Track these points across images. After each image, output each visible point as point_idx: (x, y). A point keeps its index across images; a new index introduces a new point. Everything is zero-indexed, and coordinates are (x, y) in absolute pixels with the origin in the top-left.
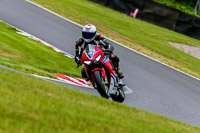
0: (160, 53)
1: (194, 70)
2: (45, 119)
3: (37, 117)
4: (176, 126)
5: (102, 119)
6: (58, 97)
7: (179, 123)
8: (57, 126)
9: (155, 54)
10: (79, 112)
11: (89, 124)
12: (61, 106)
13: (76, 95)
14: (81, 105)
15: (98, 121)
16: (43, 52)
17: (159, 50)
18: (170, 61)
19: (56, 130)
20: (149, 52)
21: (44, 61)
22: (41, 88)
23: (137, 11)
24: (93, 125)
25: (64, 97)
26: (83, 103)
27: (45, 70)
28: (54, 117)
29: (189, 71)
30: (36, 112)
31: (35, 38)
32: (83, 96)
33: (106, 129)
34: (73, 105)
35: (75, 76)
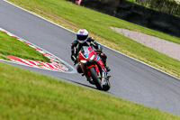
0: (102, 37)
4: (118, 102)
6: (12, 77)
7: (120, 100)
8: (11, 102)
9: (98, 38)
10: (30, 90)
11: (40, 102)
12: (14, 85)
13: (28, 74)
14: (32, 84)
15: (48, 99)
17: (102, 34)
18: (112, 44)
20: (93, 36)
24: (43, 102)
25: (17, 76)
26: (34, 82)
28: (8, 95)
29: (129, 53)
32: (34, 76)
33: (55, 105)
34: (25, 84)
35: (26, 58)
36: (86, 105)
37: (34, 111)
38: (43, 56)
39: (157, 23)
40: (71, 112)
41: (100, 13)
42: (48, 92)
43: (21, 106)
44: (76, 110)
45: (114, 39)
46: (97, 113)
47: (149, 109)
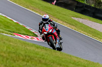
0: (67, 23)
1: (85, 31)
2: (9, 56)
3: (5, 55)
4: (76, 59)
5: (38, 56)
6: (15, 45)
7: (77, 58)
8: (15, 59)
9: (64, 23)
10: (26, 53)
11: (31, 59)
12: (17, 49)
13: (25, 44)
14: (27, 49)
15: (36, 57)
16: (8, 22)
17: (67, 21)
18: (72, 27)
19: (15, 61)
20: (62, 22)
21: (8, 27)
22: (7, 40)
23: (55, 1)
24: (33, 59)
25: (18, 45)
27: (9, 31)
28: (13, 55)
29: (82, 32)
30: (4, 52)
31: (4, 15)
32: (28, 44)
33: (40, 61)
34: (23, 49)
35: (24, 34)
36: (58, 61)
37: (28, 64)
38: (33, 33)
39: (98, 15)
40: (49, 65)
41: (66, 10)
42: (36, 54)
43: (20, 61)
44: (52, 64)
45: (74, 24)
46: (63, 65)
47: (93, 63)
